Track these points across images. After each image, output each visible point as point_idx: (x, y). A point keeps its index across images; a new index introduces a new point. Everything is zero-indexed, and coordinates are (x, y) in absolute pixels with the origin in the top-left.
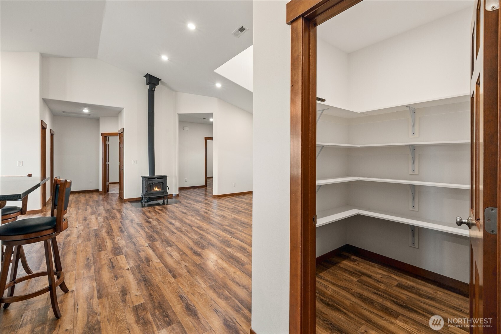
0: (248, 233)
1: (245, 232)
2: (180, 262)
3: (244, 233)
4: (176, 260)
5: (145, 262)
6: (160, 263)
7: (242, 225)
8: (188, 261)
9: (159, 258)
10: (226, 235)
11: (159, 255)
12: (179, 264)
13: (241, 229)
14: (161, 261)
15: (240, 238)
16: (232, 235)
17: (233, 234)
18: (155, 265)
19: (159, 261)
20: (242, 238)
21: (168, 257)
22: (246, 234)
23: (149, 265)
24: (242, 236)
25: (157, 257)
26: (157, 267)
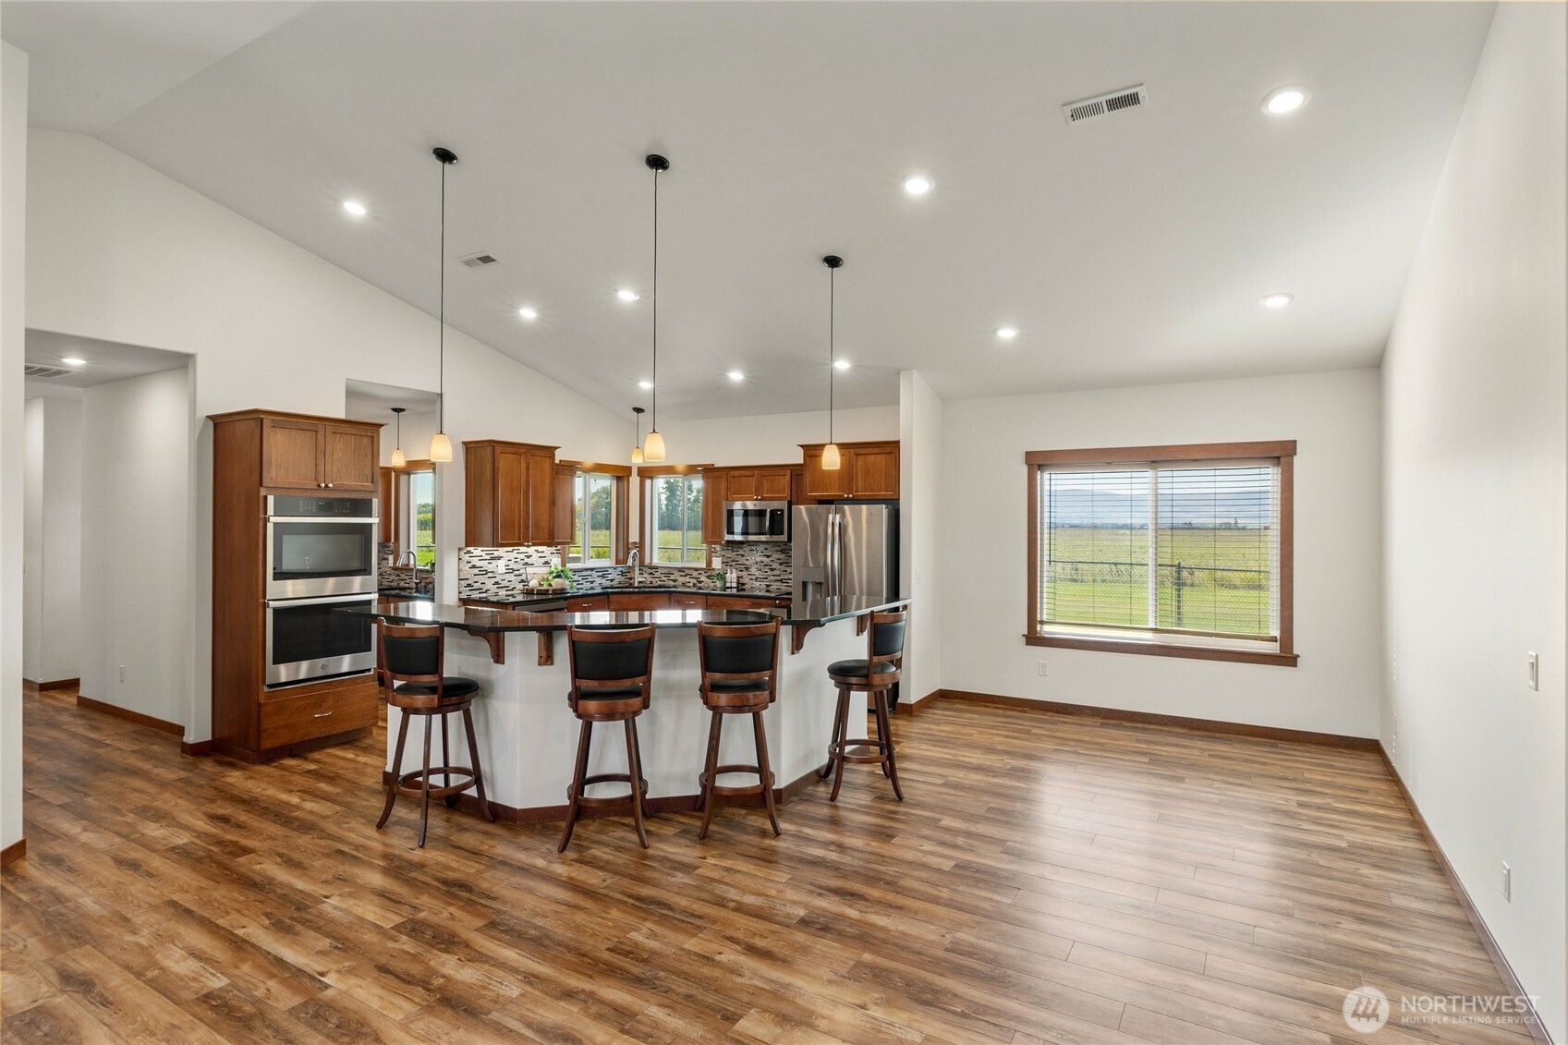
2: (155, 941)
4: (175, 945)
5: (288, 921)
6: (232, 927)
8: (123, 949)
9: (244, 941)
11: (250, 949)
12: (160, 933)
14: (233, 934)
18: (247, 919)
19: (240, 932)
21: (208, 950)
23: (267, 915)
25: (252, 940)
26: (235, 915)
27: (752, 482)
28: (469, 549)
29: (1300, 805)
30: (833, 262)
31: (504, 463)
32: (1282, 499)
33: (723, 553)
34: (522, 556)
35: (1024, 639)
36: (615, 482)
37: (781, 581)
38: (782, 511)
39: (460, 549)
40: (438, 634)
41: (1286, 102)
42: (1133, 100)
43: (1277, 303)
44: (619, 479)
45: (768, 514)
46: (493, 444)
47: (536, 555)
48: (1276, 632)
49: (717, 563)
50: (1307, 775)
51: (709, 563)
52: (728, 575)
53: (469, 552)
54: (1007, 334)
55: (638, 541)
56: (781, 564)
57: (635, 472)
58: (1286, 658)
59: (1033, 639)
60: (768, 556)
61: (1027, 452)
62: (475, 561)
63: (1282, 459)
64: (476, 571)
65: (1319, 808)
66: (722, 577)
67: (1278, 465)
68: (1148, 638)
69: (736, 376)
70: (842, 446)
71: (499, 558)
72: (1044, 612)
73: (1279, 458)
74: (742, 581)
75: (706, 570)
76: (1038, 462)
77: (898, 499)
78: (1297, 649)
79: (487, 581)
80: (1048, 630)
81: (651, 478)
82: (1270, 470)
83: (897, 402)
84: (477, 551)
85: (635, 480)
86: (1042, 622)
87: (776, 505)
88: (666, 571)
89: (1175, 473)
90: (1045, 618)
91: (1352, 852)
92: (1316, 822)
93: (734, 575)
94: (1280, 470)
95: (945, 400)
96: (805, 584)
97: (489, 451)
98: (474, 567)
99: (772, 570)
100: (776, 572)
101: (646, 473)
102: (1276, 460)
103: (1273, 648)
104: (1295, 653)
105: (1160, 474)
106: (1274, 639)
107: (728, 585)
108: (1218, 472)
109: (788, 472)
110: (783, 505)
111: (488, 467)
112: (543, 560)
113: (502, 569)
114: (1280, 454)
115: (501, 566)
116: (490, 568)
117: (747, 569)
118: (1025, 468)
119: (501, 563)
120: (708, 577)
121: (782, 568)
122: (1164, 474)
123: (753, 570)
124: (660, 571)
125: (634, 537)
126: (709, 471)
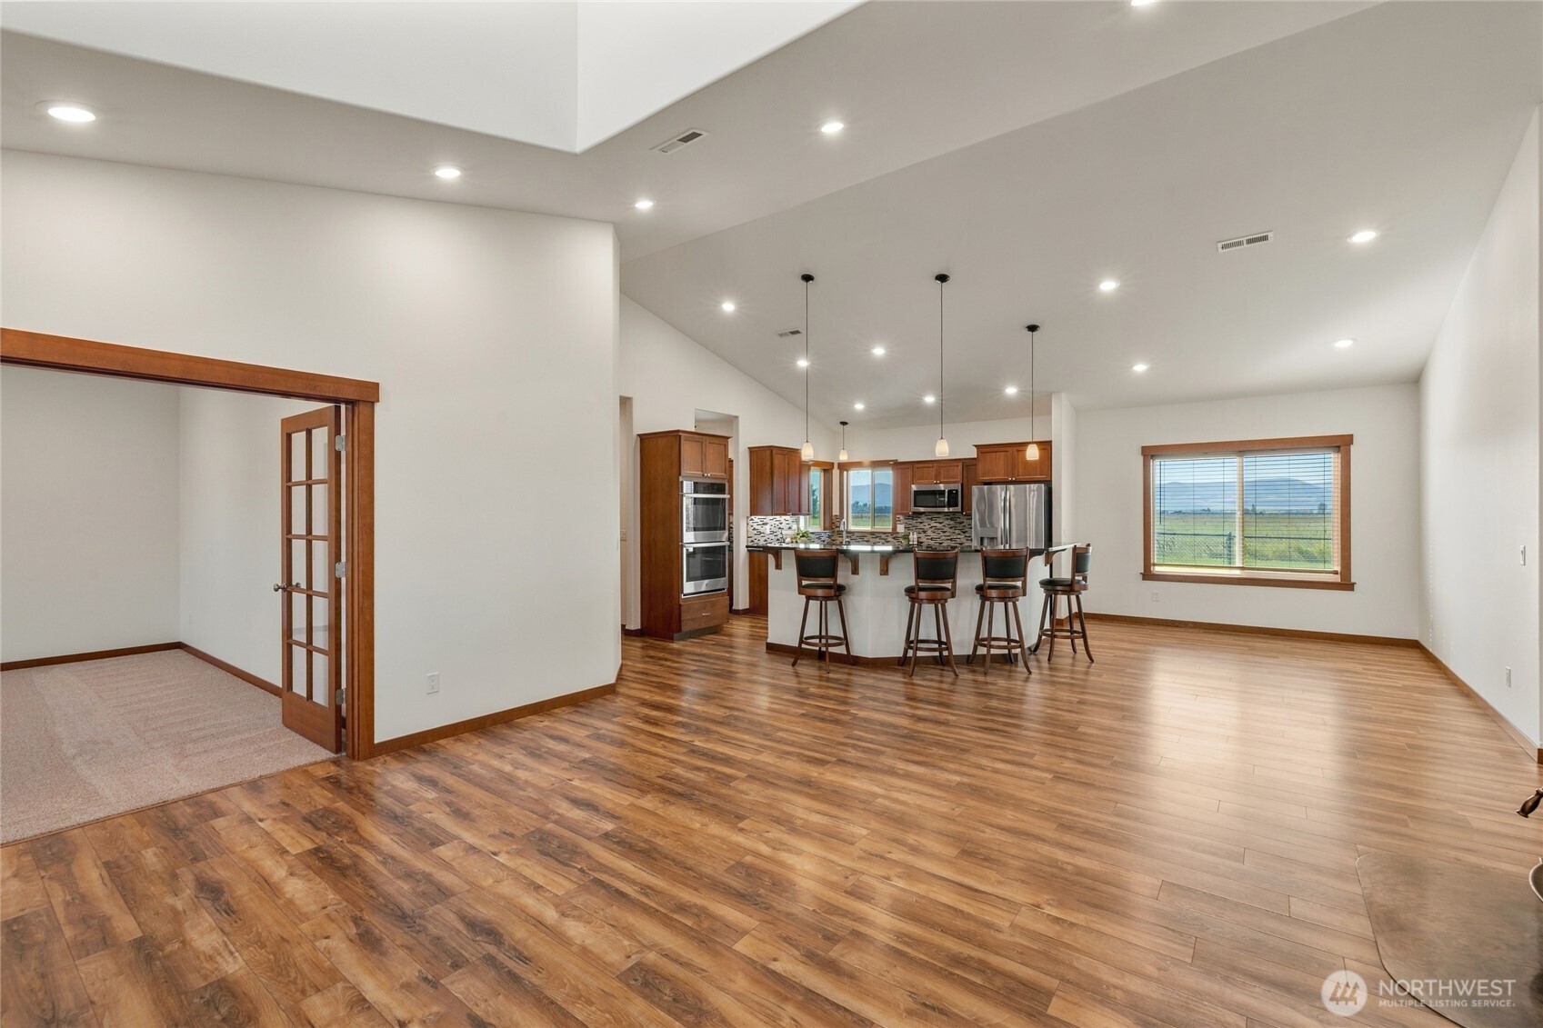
0: (653, 757)
1: (662, 761)
3: (664, 757)
7: (683, 784)
10: (709, 746)
13: (679, 770)
15: (668, 742)
16: (694, 748)
17: (693, 751)
20: (662, 742)
22: (656, 755)
24: (664, 747)
27: (933, 472)
28: (753, 517)
29: (1364, 669)
30: (1032, 328)
31: (778, 460)
32: (1342, 476)
33: (906, 521)
34: (777, 523)
35: (1141, 576)
36: (822, 474)
37: (951, 540)
38: (957, 491)
39: (748, 518)
40: (835, 554)
41: (1364, 237)
42: (1265, 238)
43: (1344, 344)
44: (825, 471)
45: (946, 494)
46: (771, 448)
47: (785, 523)
48: (1338, 568)
49: (901, 528)
50: (1366, 657)
51: (895, 528)
52: (911, 536)
53: (752, 520)
54: (1140, 368)
55: (838, 514)
56: (951, 528)
57: (836, 466)
58: (1346, 585)
59: (1148, 575)
60: (941, 523)
61: (1143, 447)
62: (755, 526)
63: (1342, 448)
64: (755, 532)
65: (1378, 671)
66: (906, 537)
67: (1338, 452)
68: (1237, 573)
69: (930, 399)
70: (1039, 443)
71: (766, 524)
72: (1155, 558)
73: (1339, 447)
74: (920, 540)
75: (892, 534)
76: (1150, 453)
77: (1051, 481)
78: (1355, 577)
79: (761, 539)
80: (1157, 569)
81: (847, 470)
82: (1332, 455)
83: (1050, 413)
84: (756, 518)
85: (836, 472)
86: (1154, 565)
87: (952, 487)
88: (861, 534)
89: (1258, 459)
90: (1156, 561)
91: (1405, 688)
92: (1377, 676)
93: (915, 536)
94: (1340, 455)
95: (1078, 412)
96: (982, 539)
97: (768, 453)
98: (754, 529)
99: (944, 532)
100: (946, 534)
101: (844, 467)
102: (1337, 448)
103: (1337, 579)
104: (1352, 581)
105: (1245, 460)
106: (1336, 573)
107: (911, 543)
108: (1291, 458)
109: (960, 464)
110: (958, 487)
111: (768, 463)
112: (788, 526)
113: (768, 532)
114: (1341, 444)
115: (767, 529)
116: (762, 530)
117: (925, 532)
118: (1141, 458)
119: (768, 527)
120: (894, 538)
121: (952, 531)
122: (1248, 460)
123: (929, 533)
124: (856, 535)
125: (836, 511)
126: (896, 465)
